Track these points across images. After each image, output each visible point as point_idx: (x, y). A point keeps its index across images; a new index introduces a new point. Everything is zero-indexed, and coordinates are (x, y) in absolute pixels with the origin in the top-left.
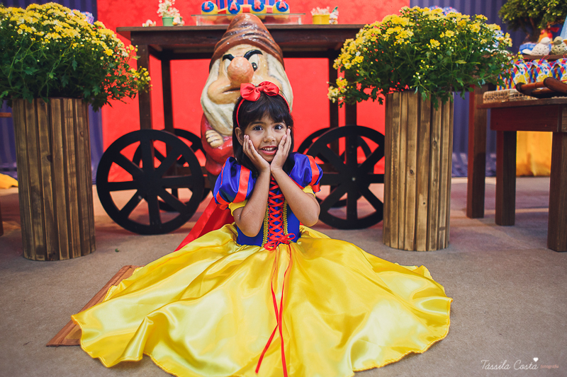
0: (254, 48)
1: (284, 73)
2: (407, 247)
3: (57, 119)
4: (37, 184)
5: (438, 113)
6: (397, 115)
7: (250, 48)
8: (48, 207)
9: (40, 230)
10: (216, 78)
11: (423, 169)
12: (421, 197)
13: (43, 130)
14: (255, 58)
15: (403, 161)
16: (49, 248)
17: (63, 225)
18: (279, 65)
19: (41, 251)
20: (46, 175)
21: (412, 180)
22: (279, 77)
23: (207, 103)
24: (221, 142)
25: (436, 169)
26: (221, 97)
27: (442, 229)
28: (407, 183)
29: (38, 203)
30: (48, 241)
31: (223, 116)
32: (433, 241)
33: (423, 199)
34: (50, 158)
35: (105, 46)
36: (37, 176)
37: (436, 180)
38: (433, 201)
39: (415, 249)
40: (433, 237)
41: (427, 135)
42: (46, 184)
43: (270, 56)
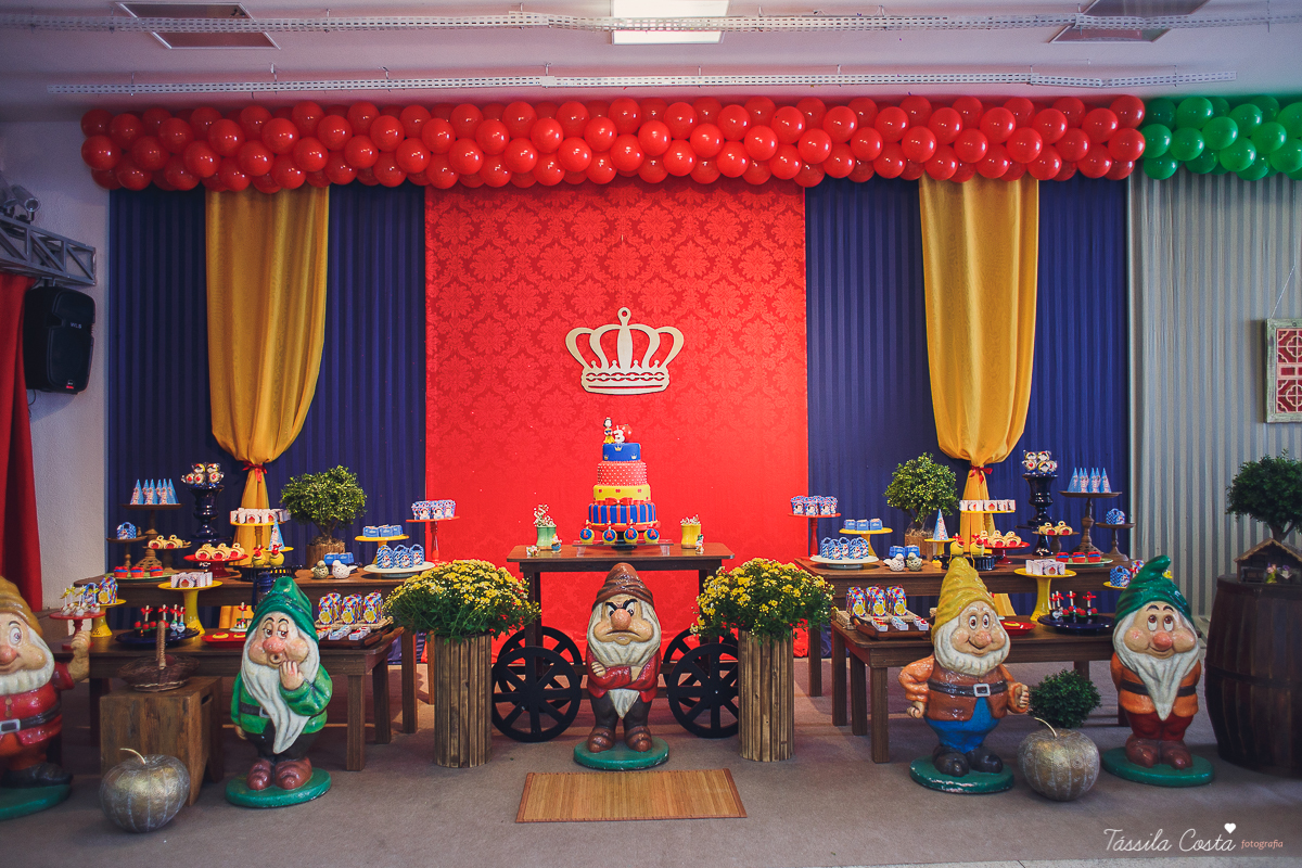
0: (632, 597)
1: (653, 613)
2: (755, 758)
3: (474, 653)
4: (456, 705)
5: (777, 649)
6: (745, 649)
7: (628, 598)
8: (464, 725)
9: (456, 742)
10: (599, 620)
11: (765, 694)
12: (764, 717)
13: (464, 662)
14: (631, 606)
15: (750, 687)
16: (462, 757)
17: (474, 739)
18: (650, 608)
19: (455, 760)
20: (464, 697)
21: (757, 703)
22: (650, 619)
23: (593, 640)
24: (604, 672)
25: (776, 695)
26: (605, 637)
27: (783, 743)
28: (754, 706)
29: (456, 720)
30: (462, 751)
31: (606, 652)
32: (776, 753)
33: (766, 719)
34: (468, 684)
35: (515, 597)
36: (457, 698)
37: (776, 703)
38: (774, 720)
39: (761, 760)
40: (776, 750)
41: (768, 667)
42: (464, 705)
43: (643, 602)
